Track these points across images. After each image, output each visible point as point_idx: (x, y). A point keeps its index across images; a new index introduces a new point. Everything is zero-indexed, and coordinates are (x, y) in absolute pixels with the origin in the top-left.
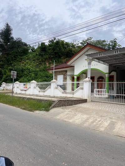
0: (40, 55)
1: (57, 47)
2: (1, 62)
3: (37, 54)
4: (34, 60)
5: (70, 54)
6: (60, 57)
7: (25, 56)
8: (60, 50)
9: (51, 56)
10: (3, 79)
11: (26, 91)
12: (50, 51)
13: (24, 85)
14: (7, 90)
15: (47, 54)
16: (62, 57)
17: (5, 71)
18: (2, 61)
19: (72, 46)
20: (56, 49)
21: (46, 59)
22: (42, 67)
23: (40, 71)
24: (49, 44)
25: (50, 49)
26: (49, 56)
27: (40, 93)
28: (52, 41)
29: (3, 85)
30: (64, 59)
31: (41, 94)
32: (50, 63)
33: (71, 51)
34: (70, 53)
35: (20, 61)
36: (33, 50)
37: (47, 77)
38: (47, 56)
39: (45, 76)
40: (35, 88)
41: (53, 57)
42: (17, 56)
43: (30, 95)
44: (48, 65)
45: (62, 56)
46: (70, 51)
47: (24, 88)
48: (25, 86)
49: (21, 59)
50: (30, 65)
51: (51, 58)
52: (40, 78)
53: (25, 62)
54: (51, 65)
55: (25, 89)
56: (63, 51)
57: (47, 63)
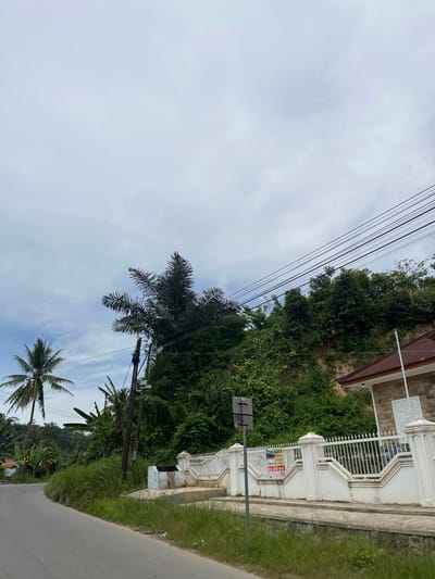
0: (288, 334)
1: (346, 296)
2: (165, 377)
3: (277, 334)
4: (270, 356)
5: (403, 313)
6: (364, 330)
7: (236, 348)
8: (360, 305)
9: (330, 332)
10: (175, 441)
11: (280, 482)
12: (321, 316)
13: (270, 456)
14: (198, 483)
15: (314, 328)
16: (376, 330)
17: (179, 410)
18: (167, 374)
19: (400, 285)
20: (345, 303)
21: (313, 346)
22: (304, 378)
23: (300, 394)
24: (312, 293)
25: (321, 308)
26: (324, 333)
27: (354, 491)
28: (320, 282)
29: (180, 462)
30: (384, 334)
31: (364, 495)
32: (329, 361)
33: (406, 301)
34: (403, 310)
35: (225, 367)
36: (260, 321)
37: (335, 413)
38: (316, 335)
39: (327, 411)
40: (323, 466)
41: (339, 334)
42: (211, 350)
43: (304, 503)
44: (325, 368)
45: (371, 327)
46: (398, 301)
47: (271, 468)
48: (270, 461)
49: (227, 359)
50: (259, 374)
51: (331, 339)
52: (307, 424)
53: (241, 368)
54: (337, 364)
55: (277, 475)
56: (373, 305)
57: (320, 362)
